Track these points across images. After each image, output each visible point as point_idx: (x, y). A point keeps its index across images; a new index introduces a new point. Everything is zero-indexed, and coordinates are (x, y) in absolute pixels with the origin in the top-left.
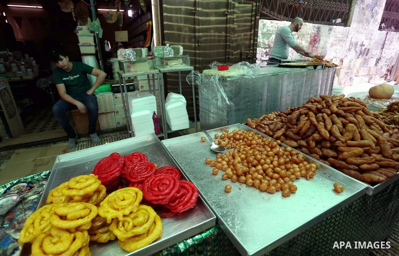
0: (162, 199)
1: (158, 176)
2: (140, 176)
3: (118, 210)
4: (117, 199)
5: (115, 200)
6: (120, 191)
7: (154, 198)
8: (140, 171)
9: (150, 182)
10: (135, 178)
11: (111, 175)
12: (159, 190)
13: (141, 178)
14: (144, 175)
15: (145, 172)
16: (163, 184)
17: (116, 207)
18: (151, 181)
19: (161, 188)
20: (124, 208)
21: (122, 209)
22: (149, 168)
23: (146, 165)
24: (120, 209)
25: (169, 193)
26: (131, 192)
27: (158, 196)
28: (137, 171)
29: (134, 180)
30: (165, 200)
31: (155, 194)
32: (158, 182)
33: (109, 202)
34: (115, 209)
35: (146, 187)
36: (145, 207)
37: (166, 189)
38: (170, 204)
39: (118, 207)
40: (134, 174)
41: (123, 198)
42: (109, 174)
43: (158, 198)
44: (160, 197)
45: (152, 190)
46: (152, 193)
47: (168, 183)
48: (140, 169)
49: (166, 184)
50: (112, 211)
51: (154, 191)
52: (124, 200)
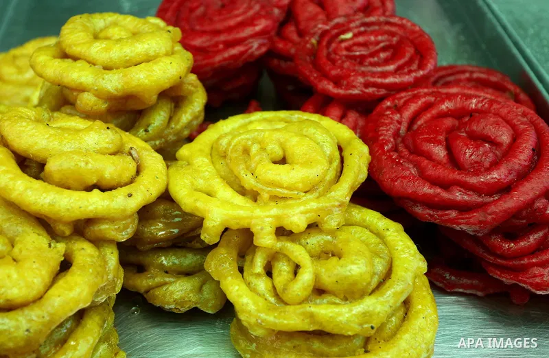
0: (464, 208)
1: (449, 97)
2: (364, 74)
3: (254, 196)
4: (254, 149)
5: (246, 151)
6: (269, 121)
7: (427, 190)
8: (364, 52)
9: (407, 114)
10: (337, 82)
11: (229, 45)
12: (454, 160)
13: (367, 85)
14: (384, 75)
15: (387, 62)
16: (479, 139)
17: (249, 182)
18: (413, 107)
19: (468, 154)
20: (285, 198)
21: (275, 198)
22: (410, 52)
23: (393, 34)
24: (265, 196)
25: (505, 189)
26: (320, 136)
27: (447, 185)
28: (348, 49)
29: (330, 87)
30: (477, 216)
31: (431, 171)
32: (449, 122)
33: (218, 154)
34: (243, 192)
35: (387, 133)
36: (373, 217)
37: (495, 165)
38: (496, 240)
39: (258, 186)
40: (333, 62)
41: (279, 153)
42: (223, 38)
43: (445, 195)
44: (458, 195)
45: (417, 151)
46: (417, 165)
47: (505, 137)
48: (365, 45)
49: (495, 143)
50: (226, 193)
51: (429, 156)
52: (283, 161)
